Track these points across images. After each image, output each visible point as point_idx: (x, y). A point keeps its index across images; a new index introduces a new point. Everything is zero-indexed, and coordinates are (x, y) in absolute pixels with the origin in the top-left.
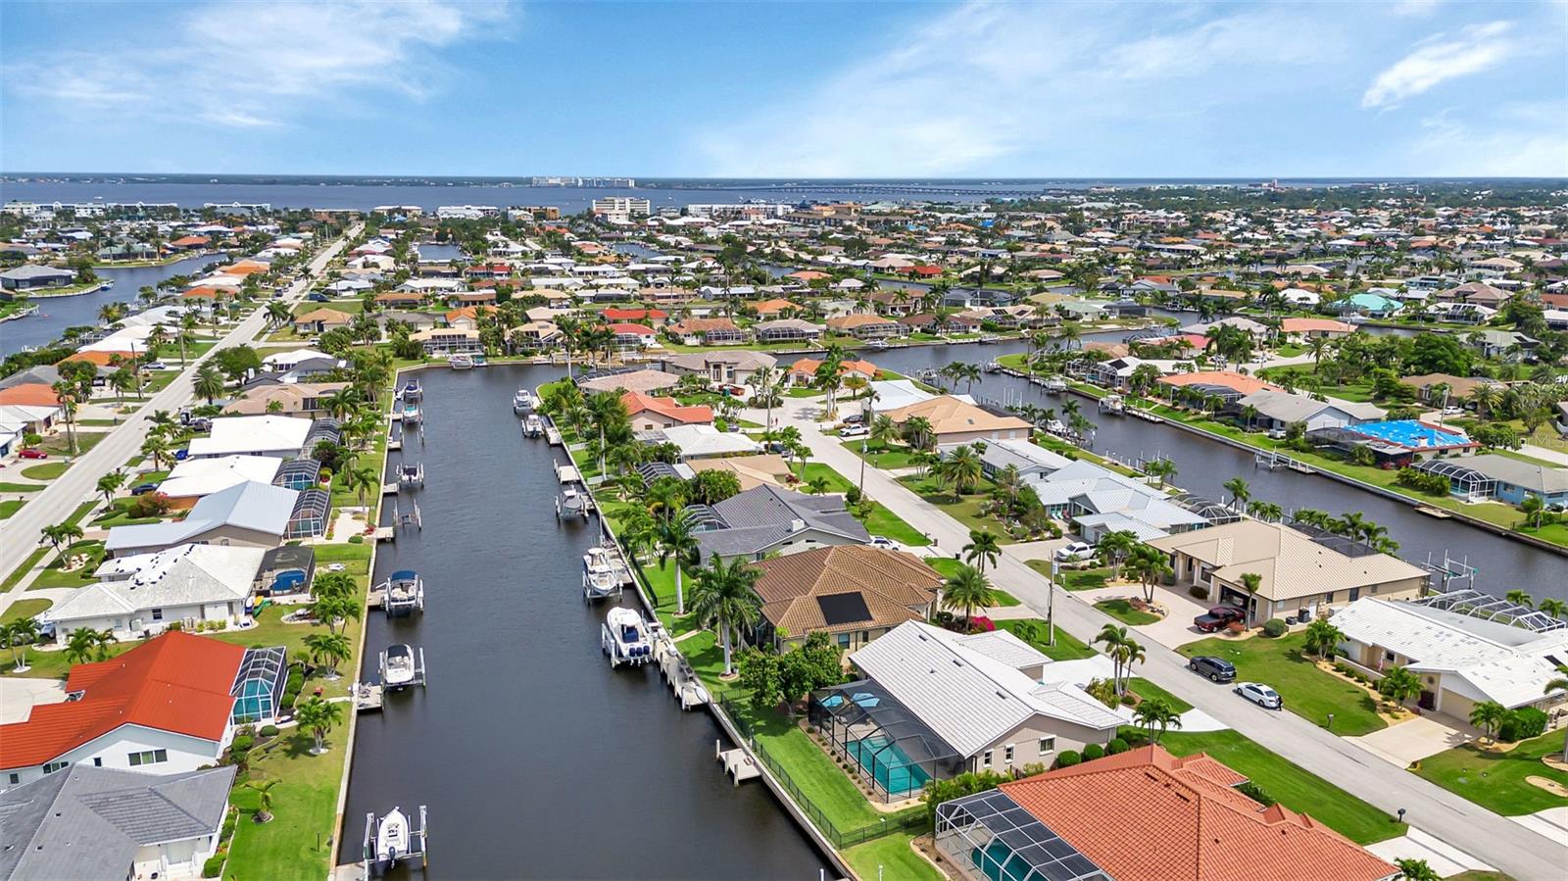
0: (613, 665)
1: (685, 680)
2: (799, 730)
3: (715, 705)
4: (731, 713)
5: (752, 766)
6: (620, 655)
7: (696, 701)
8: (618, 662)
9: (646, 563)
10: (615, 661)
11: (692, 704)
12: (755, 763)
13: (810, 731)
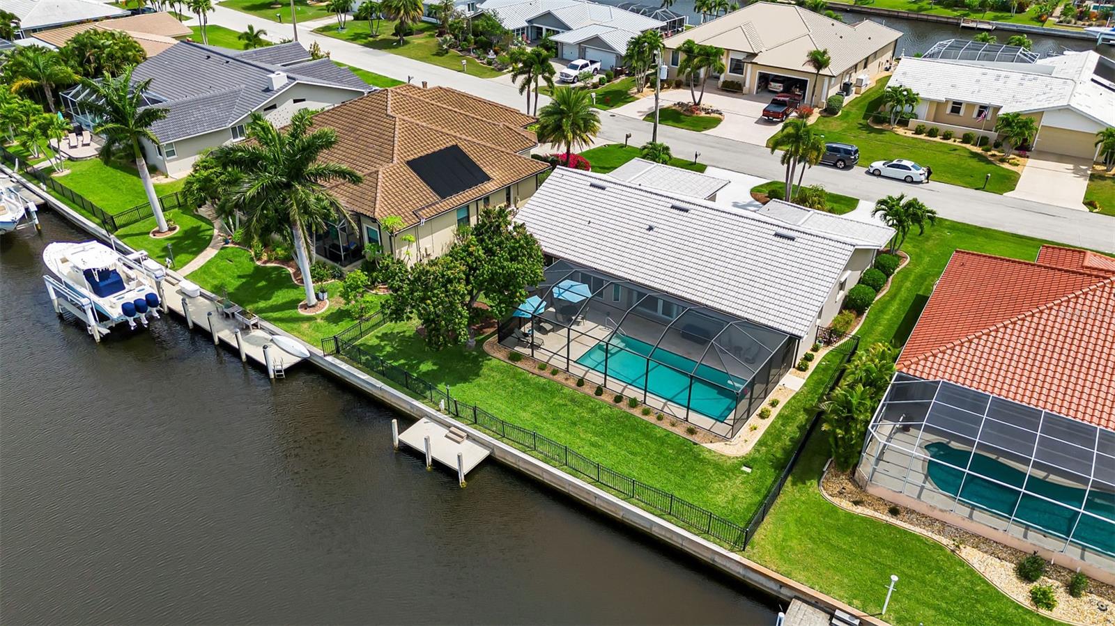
0: (97, 338)
1: (246, 329)
2: (494, 362)
3: (329, 359)
4: (364, 364)
5: (467, 443)
6: (102, 317)
7: (290, 361)
8: (105, 331)
9: (54, 171)
10: (98, 330)
11: (286, 366)
12: (469, 437)
13: (515, 357)
